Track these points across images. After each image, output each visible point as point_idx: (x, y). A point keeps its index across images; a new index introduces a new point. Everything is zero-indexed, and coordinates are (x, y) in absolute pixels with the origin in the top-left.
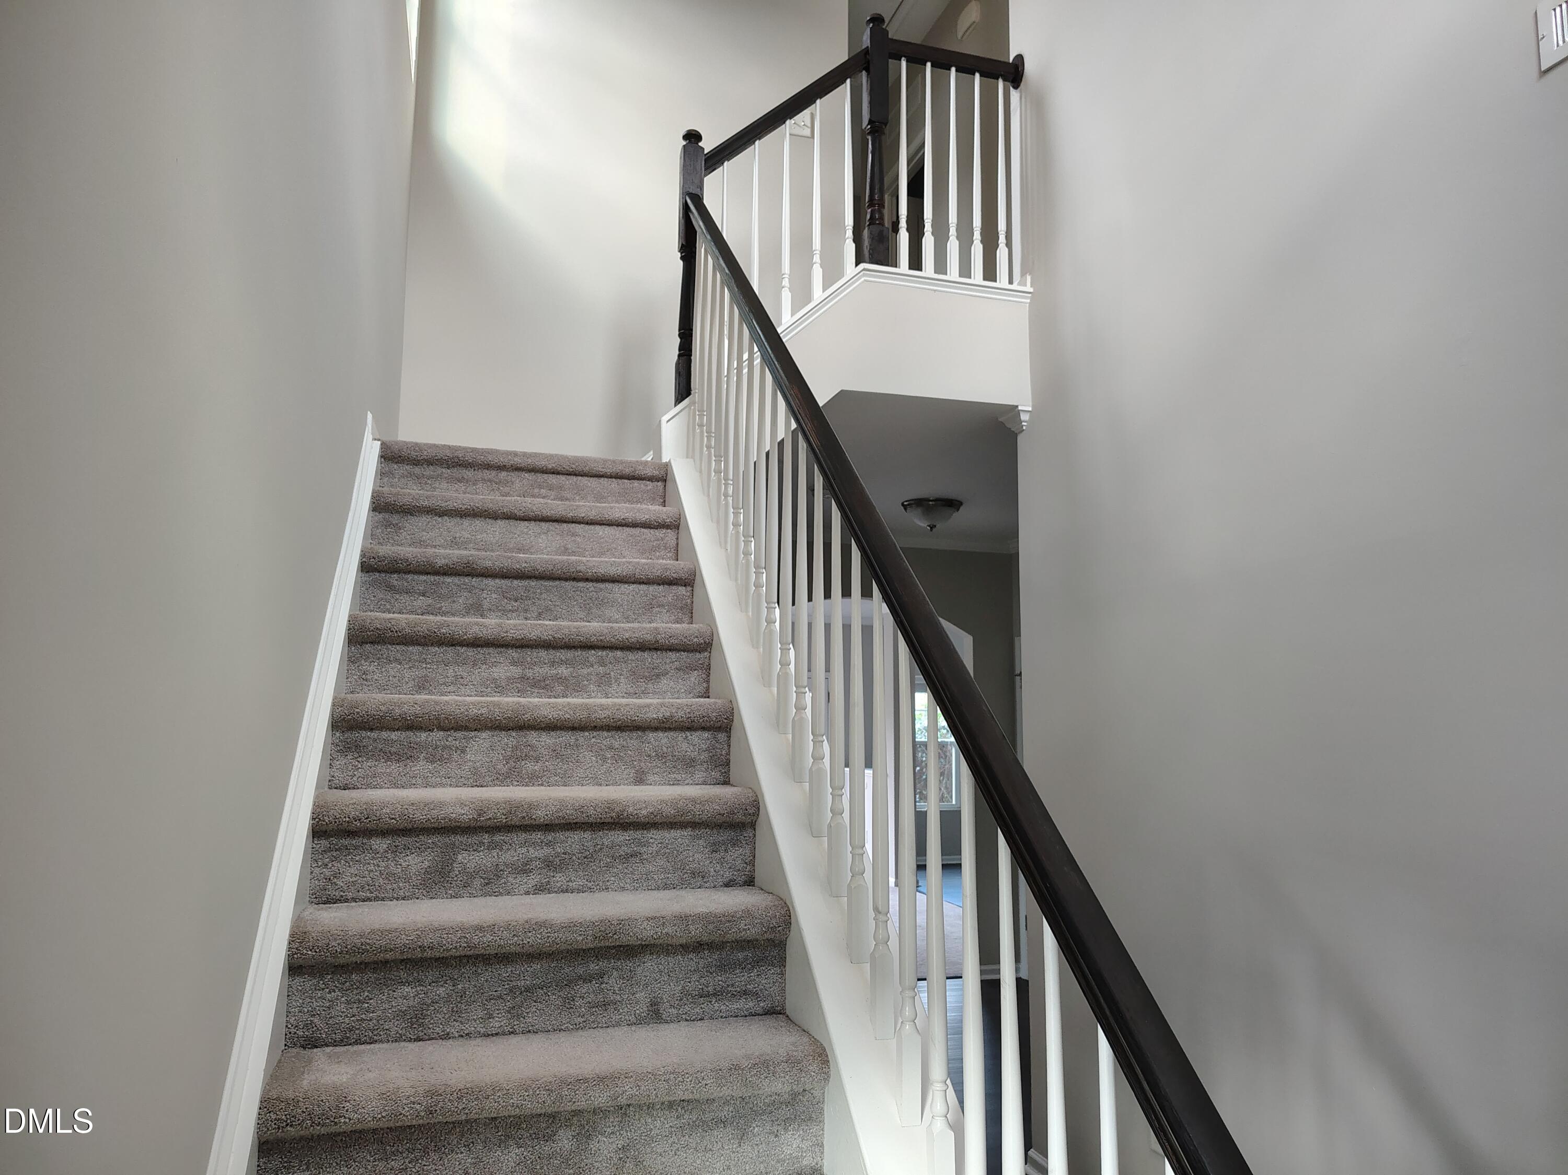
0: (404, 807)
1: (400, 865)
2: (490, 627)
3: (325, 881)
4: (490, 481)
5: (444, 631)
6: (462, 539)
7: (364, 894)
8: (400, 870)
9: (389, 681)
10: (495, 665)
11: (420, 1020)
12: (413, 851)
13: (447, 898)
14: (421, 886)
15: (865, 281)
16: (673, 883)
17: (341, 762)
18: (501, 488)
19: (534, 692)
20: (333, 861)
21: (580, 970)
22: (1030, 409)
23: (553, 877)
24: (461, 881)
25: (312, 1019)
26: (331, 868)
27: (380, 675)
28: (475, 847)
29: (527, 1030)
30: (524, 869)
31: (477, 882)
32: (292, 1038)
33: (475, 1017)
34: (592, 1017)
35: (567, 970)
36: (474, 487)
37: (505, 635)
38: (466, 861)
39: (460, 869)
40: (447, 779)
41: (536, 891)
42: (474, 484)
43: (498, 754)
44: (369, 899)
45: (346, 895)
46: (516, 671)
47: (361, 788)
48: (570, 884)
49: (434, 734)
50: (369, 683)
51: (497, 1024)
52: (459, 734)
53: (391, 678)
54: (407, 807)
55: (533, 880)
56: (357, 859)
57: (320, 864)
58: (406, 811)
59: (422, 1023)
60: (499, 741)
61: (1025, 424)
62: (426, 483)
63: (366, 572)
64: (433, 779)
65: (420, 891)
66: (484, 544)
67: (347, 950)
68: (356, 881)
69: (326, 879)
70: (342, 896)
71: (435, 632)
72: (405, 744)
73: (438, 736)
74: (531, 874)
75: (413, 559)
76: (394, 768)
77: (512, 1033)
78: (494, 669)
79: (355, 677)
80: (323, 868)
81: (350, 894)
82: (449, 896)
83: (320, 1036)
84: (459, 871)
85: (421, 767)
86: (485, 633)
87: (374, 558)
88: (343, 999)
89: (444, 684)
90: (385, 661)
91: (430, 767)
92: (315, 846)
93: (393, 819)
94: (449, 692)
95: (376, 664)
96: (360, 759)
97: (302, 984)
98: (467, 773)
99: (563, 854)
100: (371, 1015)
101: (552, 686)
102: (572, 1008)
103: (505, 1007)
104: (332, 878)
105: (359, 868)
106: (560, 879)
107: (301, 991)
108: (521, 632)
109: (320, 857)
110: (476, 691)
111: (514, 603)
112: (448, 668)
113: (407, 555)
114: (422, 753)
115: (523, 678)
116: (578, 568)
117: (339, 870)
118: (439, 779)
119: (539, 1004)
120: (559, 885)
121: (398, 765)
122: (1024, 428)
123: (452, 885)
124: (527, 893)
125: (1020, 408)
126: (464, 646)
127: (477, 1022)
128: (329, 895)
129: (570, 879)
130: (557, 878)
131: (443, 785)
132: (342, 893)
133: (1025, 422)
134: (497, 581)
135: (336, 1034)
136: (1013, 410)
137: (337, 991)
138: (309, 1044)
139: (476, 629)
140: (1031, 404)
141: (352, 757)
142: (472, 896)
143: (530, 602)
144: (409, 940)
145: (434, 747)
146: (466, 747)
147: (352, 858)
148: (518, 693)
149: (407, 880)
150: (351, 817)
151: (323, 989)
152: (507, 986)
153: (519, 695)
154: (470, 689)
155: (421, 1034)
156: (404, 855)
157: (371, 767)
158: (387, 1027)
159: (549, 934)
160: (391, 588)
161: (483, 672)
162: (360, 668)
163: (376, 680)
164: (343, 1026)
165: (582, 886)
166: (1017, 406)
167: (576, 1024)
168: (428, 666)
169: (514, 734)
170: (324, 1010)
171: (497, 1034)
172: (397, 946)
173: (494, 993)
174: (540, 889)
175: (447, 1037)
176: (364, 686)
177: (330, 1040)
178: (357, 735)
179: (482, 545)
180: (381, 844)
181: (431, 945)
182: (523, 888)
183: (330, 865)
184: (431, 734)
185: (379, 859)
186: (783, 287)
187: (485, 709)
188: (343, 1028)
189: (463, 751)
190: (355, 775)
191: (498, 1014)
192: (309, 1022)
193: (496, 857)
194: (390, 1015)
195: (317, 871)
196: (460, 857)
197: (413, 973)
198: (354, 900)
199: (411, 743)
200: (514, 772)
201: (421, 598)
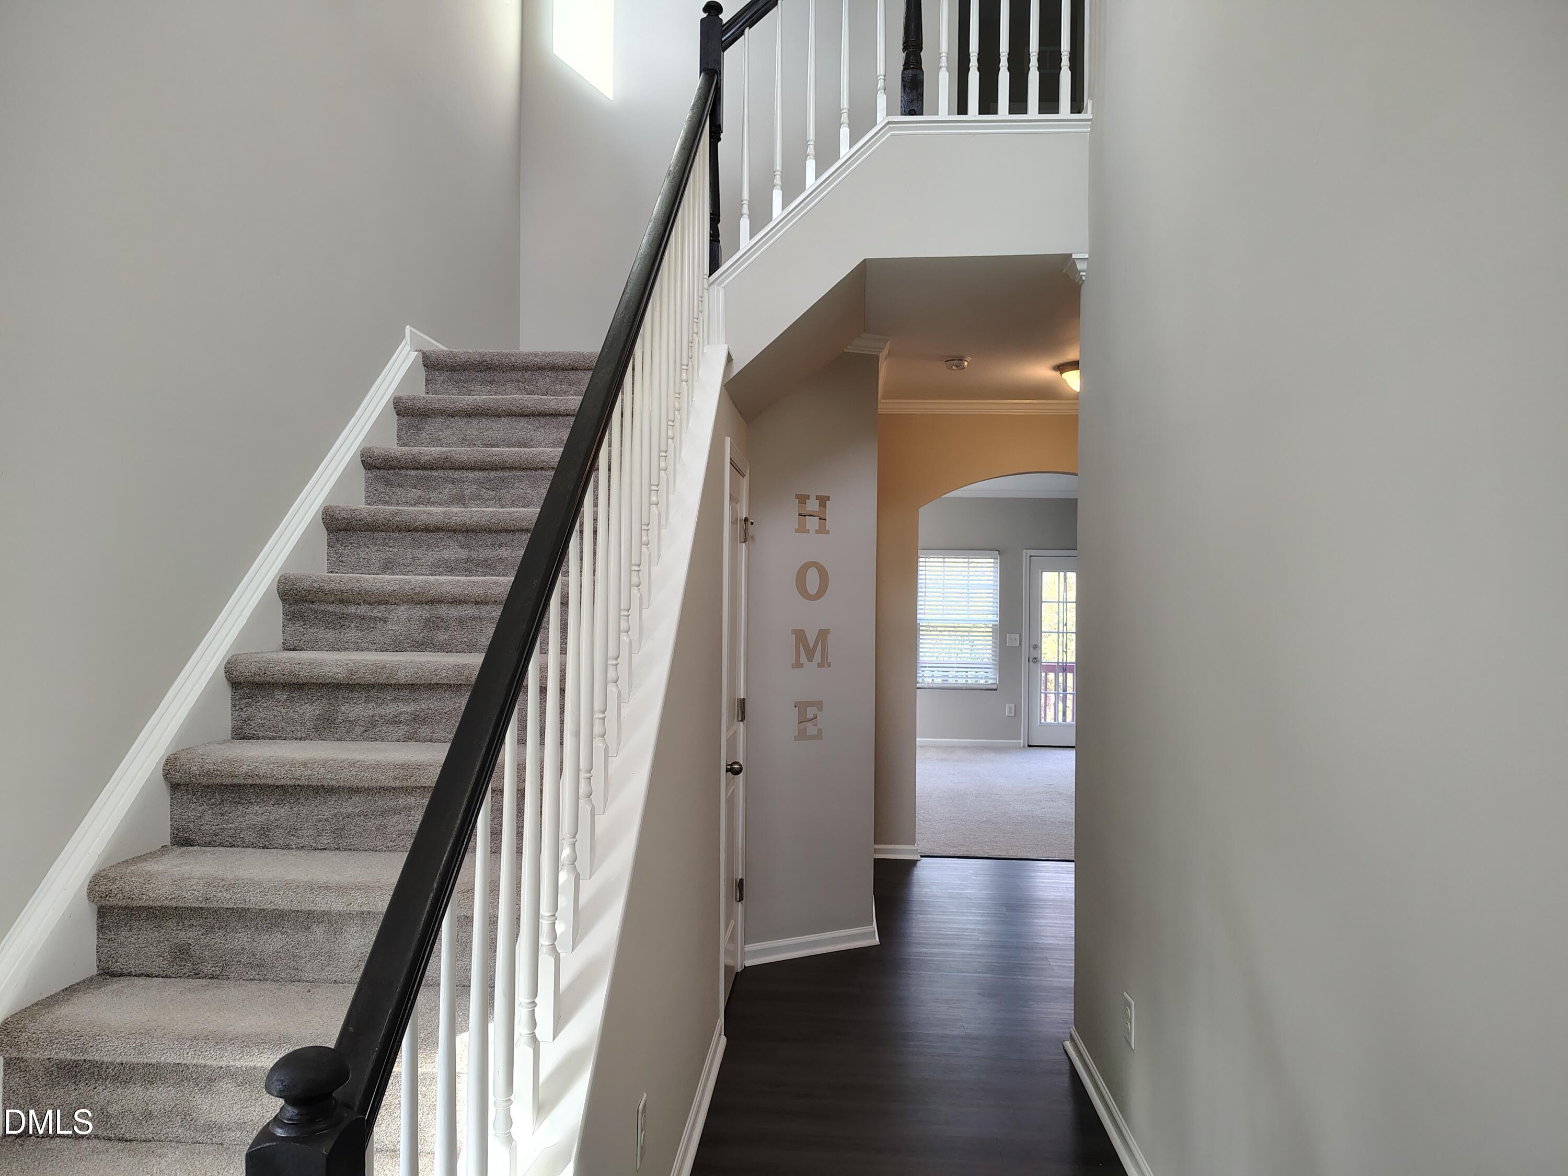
0: (292, 666)
1: (297, 712)
2: (436, 514)
3: (241, 722)
4: (518, 381)
5: (398, 519)
6: (472, 436)
7: (271, 733)
8: (297, 716)
9: (360, 562)
10: (447, 547)
11: (267, 833)
12: (307, 701)
13: (334, 740)
14: (313, 730)
15: (892, 135)
16: (522, 738)
17: (291, 628)
18: (527, 387)
19: (478, 571)
20: (247, 707)
21: (391, 804)
22: (1087, 256)
23: (420, 728)
24: (345, 727)
25: (188, 824)
26: (245, 712)
27: (353, 558)
28: (355, 701)
29: (349, 848)
30: (396, 721)
31: (358, 730)
32: (176, 838)
33: (308, 834)
34: (402, 842)
35: (380, 803)
36: (504, 388)
37: (449, 521)
38: (348, 712)
39: (343, 718)
40: (373, 645)
41: (405, 739)
42: (503, 385)
43: (414, 624)
44: (274, 738)
45: (258, 734)
46: (463, 554)
47: (307, 650)
48: (434, 735)
49: (362, 607)
50: (345, 564)
51: (325, 842)
52: (382, 608)
53: (361, 560)
54: (295, 665)
55: (403, 730)
56: (265, 705)
57: (237, 708)
58: (293, 668)
59: (268, 835)
60: (414, 613)
61: (1084, 274)
62: (463, 387)
63: (369, 469)
64: (362, 644)
65: (314, 734)
66: (490, 439)
67: (203, 774)
68: (264, 723)
69: (243, 720)
70: (254, 734)
71: (391, 521)
72: (339, 614)
73: (365, 608)
74: (401, 725)
75: (401, 457)
76: (330, 635)
77: (337, 849)
78: (445, 552)
79: (334, 559)
80: (240, 712)
81: (261, 733)
82: (336, 739)
83: (194, 838)
84: (342, 719)
85: (352, 634)
86: (432, 521)
87: (370, 457)
88: (210, 811)
89: (404, 564)
90: (356, 545)
91: (359, 634)
92: (233, 694)
93: (284, 675)
94: (408, 572)
95: (349, 548)
96: (305, 626)
97: (180, 798)
98: (389, 640)
99: (427, 709)
100: (231, 825)
101: (493, 566)
102: (385, 834)
103: (331, 829)
104: (247, 720)
105: (266, 713)
106: (425, 731)
107: (180, 803)
108: (461, 518)
109: (237, 703)
110: (430, 571)
111: (491, 493)
112: (406, 551)
113: (397, 453)
114: (353, 622)
115: (468, 560)
116: (542, 458)
117: (252, 714)
118: (367, 645)
119: (358, 828)
120: (424, 735)
121: (334, 632)
122: (1084, 278)
123: (338, 731)
124: (398, 740)
125: (1074, 256)
126: (419, 531)
127: (310, 838)
128: (246, 733)
129: (433, 730)
130: (423, 729)
131: (368, 650)
132: (254, 732)
133: (1083, 271)
134: (476, 473)
135: (205, 837)
136: (1066, 259)
137: (205, 805)
138: (187, 844)
139: (424, 517)
140: (1087, 250)
141: (298, 625)
142: (354, 740)
143: (505, 491)
144: (249, 769)
145: (362, 618)
146: (388, 618)
147: (261, 705)
148: (466, 572)
149: (303, 724)
150: (252, 672)
151: (196, 803)
152: (332, 812)
153: (466, 573)
154: (425, 569)
155: (267, 843)
156: (299, 704)
157: (313, 634)
158: (242, 836)
159: (357, 773)
160: (388, 483)
161: (433, 555)
162: (337, 551)
163: (350, 561)
164: (211, 832)
165: (444, 737)
166: (1071, 255)
167: (388, 847)
168: (391, 549)
169: (427, 607)
170: (197, 819)
171: (325, 849)
172: (240, 773)
173: (322, 817)
174: (408, 738)
175: (287, 847)
176: (341, 567)
177: (201, 842)
178: (302, 607)
179: (489, 441)
180: (281, 696)
181: (265, 774)
182: (396, 736)
183: (245, 710)
184: (359, 607)
185: (281, 707)
186: (808, 156)
187: (397, 586)
188: (211, 833)
189: (385, 622)
190: (302, 639)
191: (326, 833)
192: (186, 827)
193: (372, 709)
194: (243, 826)
195: (236, 714)
196: (343, 709)
197: (260, 796)
198: (264, 738)
199: (343, 614)
200: (427, 640)
201: (413, 490)
